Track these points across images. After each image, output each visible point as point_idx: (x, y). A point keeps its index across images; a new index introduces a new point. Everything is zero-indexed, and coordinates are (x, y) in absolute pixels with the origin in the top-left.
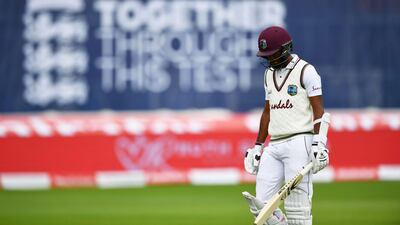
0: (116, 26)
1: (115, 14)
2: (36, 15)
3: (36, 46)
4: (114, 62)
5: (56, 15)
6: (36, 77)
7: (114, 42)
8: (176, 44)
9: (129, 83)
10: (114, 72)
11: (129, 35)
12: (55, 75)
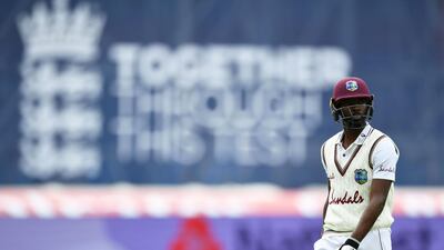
0: (137, 79)
1: (136, 65)
2: (37, 64)
3: (36, 103)
4: (134, 124)
5: (62, 64)
6: (35, 141)
7: (134, 100)
8: (212, 104)
9: (152, 152)
10: (134, 139)
11: (153, 91)
12: (59, 140)
